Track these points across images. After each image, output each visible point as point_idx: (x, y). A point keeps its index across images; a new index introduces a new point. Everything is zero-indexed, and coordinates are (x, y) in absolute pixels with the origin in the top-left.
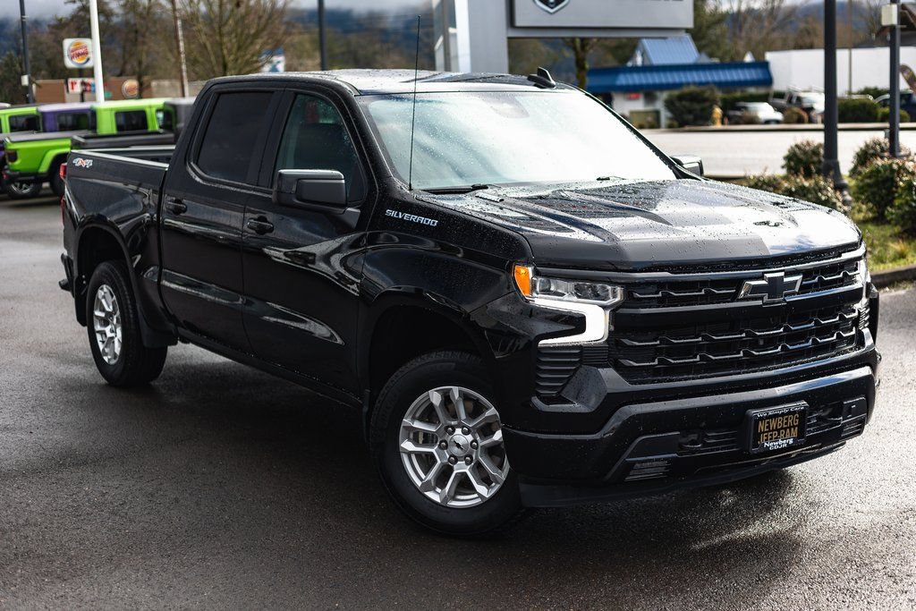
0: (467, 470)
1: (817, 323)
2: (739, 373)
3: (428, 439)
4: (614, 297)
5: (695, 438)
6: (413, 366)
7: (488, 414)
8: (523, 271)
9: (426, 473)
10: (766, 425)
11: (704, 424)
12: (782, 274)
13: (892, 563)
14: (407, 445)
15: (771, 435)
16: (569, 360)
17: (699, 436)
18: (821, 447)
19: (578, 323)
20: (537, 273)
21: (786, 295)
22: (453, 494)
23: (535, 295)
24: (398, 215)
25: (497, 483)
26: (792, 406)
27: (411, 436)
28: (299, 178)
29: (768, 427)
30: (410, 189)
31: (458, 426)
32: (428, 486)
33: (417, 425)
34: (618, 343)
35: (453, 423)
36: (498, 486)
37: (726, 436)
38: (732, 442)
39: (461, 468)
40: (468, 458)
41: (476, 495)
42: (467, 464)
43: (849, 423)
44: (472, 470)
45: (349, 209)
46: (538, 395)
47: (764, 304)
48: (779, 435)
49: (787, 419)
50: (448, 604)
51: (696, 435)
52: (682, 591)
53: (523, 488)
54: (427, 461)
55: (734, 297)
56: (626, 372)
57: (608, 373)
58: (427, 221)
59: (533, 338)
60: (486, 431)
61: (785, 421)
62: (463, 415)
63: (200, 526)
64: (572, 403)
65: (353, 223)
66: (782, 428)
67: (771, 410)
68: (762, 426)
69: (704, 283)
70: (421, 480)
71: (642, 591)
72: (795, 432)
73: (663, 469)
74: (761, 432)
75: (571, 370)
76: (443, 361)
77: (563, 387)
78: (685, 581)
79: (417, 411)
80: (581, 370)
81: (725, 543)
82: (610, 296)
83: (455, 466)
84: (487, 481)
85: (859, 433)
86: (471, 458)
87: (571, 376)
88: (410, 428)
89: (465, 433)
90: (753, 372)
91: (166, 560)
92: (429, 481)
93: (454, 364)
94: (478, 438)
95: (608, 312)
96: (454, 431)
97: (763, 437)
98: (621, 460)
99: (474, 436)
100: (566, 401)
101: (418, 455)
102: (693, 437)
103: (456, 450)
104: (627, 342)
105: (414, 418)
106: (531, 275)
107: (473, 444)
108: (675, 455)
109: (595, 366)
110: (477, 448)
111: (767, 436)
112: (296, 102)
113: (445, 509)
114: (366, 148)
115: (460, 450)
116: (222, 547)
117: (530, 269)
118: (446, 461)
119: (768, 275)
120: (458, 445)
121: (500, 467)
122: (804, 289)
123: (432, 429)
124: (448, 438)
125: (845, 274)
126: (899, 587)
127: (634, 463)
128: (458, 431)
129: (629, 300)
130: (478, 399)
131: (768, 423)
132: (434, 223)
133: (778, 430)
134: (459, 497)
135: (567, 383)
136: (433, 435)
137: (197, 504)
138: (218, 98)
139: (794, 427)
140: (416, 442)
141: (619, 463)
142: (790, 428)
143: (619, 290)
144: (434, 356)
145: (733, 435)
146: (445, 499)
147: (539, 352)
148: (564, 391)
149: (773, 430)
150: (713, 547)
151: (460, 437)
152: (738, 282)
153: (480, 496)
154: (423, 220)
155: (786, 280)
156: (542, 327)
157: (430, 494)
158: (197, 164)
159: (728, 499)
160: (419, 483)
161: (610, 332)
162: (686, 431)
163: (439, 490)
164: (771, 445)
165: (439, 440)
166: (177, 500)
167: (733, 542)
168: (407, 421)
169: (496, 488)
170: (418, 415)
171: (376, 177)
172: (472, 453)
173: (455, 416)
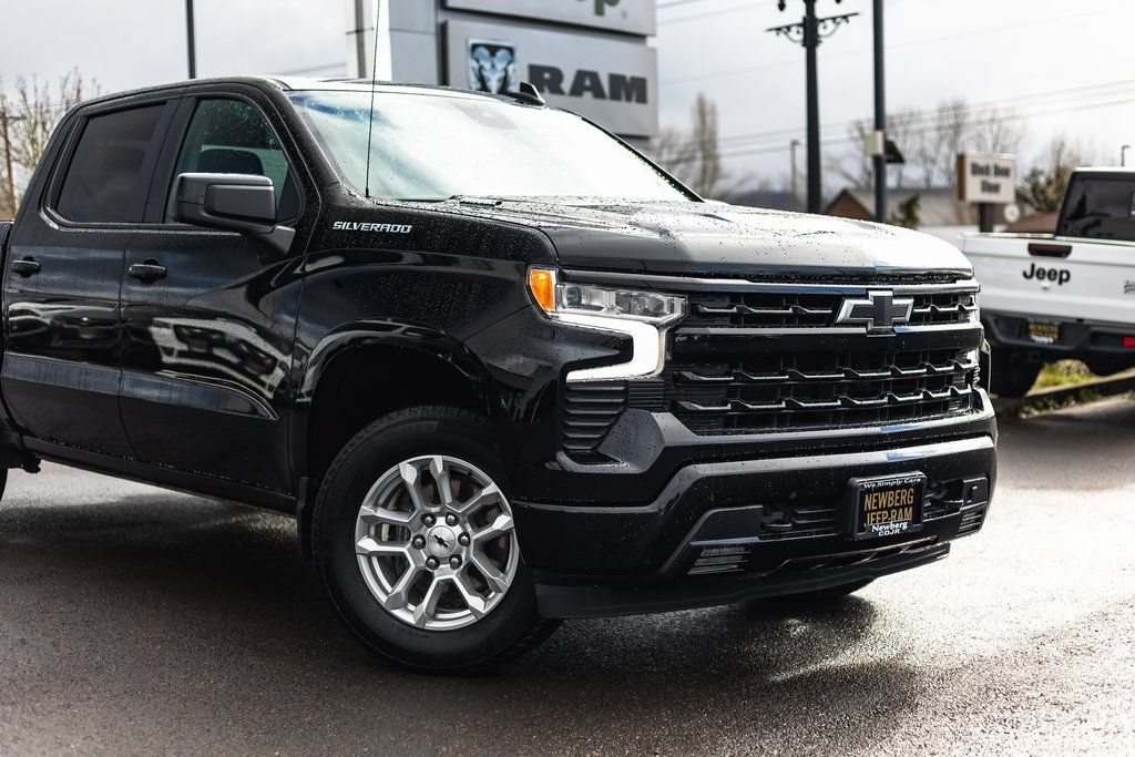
0: (454, 576)
1: (930, 370)
2: (837, 428)
3: (396, 533)
4: (672, 311)
5: (781, 518)
6: (376, 430)
7: (485, 492)
8: (542, 277)
9: (393, 583)
10: (874, 501)
11: (794, 495)
12: (890, 293)
13: (1049, 690)
14: (367, 544)
15: (880, 516)
16: (609, 400)
17: (785, 514)
18: (936, 541)
19: (622, 349)
20: (562, 278)
21: (896, 324)
22: (432, 611)
23: (560, 309)
24: (351, 226)
25: (498, 590)
26: (906, 476)
27: (372, 531)
28: (209, 183)
29: (876, 504)
30: (367, 196)
31: (440, 514)
32: (396, 601)
33: (381, 513)
34: (678, 379)
35: (434, 510)
36: (500, 596)
37: (819, 516)
38: (827, 524)
39: (445, 573)
40: (454, 559)
41: (468, 612)
42: (454, 567)
43: (969, 511)
44: (462, 576)
45: (279, 227)
46: (567, 452)
47: (868, 333)
48: (890, 516)
49: (899, 494)
50: (444, 749)
51: (781, 513)
52: (776, 726)
53: (541, 590)
54: (394, 566)
55: (830, 320)
56: (690, 419)
57: (665, 421)
58: (395, 229)
59: (558, 369)
60: (481, 518)
61: (897, 497)
62: (447, 497)
63: (59, 669)
64: (616, 461)
65: (286, 245)
66: (894, 507)
67: (882, 480)
68: (869, 502)
69: (790, 298)
70: (386, 593)
71: (721, 727)
72: (909, 513)
73: (738, 559)
74: (868, 511)
75: (613, 415)
76: (422, 419)
77: (601, 440)
78: (777, 716)
79: (381, 493)
80: (626, 415)
81: (814, 674)
82: (665, 310)
83: (436, 572)
84: (483, 589)
85: (977, 528)
86: (459, 558)
87: (613, 424)
88: (369, 520)
89: (450, 523)
90: (855, 427)
91: (10, 709)
92: (399, 593)
93: (437, 423)
94: (470, 530)
95: (664, 333)
96: (434, 522)
97: (870, 517)
98: (684, 544)
99: (463, 527)
100: (606, 459)
101: (382, 557)
102: (778, 515)
103: (437, 549)
104: (689, 375)
105: (376, 505)
106: (554, 281)
107: (463, 541)
108: (756, 539)
109: (645, 408)
110: (467, 544)
111: (875, 516)
112: (199, 110)
113: (422, 633)
114: (301, 151)
115: (443, 547)
116: (94, 692)
117: (553, 274)
118: (422, 565)
119: (871, 293)
120: (441, 541)
121: (503, 569)
122: (916, 319)
123: (402, 519)
124: (426, 532)
125: (961, 308)
126: (1073, 715)
127: (701, 548)
128: (441, 521)
129: (693, 315)
130: (471, 473)
131: (877, 498)
132: (406, 229)
133: (889, 510)
134: (441, 616)
135: (607, 433)
136: (404, 528)
137: (54, 644)
138: (87, 124)
139: (908, 506)
140: (378, 538)
141: (680, 548)
142: (903, 507)
143: (679, 302)
144: (407, 414)
145: (829, 515)
146: (423, 619)
147: (568, 390)
148: (603, 446)
149: (882, 509)
150: (801, 678)
151: (442, 529)
152: (835, 302)
153: (474, 612)
154: (389, 227)
155: (895, 302)
156: (571, 353)
157: (399, 613)
158: (56, 210)
159: (798, 628)
160: (383, 598)
161: (666, 362)
162: (770, 504)
163: (411, 607)
164: (882, 530)
165: (412, 536)
166: (23, 641)
167: (826, 673)
168: (366, 509)
169: (496, 598)
170: (381, 501)
171: (317, 184)
172: (461, 552)
173: (436, 499)
